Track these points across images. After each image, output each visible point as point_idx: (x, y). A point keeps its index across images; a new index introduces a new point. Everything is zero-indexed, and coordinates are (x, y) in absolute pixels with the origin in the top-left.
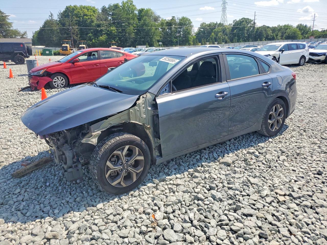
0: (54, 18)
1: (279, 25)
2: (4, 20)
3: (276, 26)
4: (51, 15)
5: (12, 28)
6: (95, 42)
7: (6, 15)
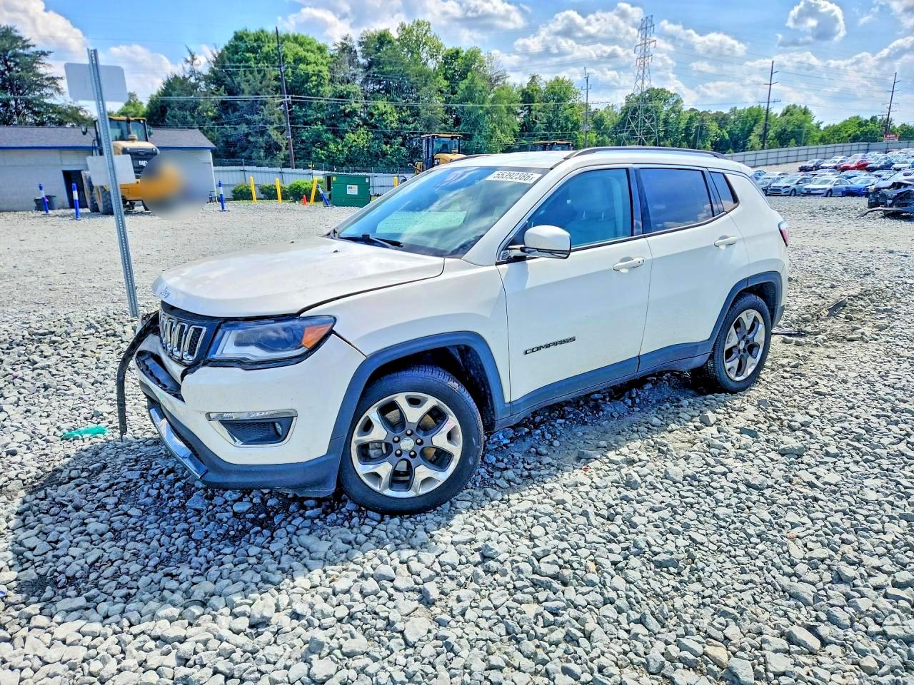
0: (199, 69)
1: (735, 108)
2: (29, 68)
3: (726, 111)
4: (189, 58)
5: (58, 100)
6: (338, 150)
7: (39, 49)
